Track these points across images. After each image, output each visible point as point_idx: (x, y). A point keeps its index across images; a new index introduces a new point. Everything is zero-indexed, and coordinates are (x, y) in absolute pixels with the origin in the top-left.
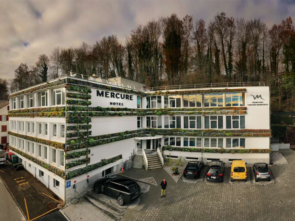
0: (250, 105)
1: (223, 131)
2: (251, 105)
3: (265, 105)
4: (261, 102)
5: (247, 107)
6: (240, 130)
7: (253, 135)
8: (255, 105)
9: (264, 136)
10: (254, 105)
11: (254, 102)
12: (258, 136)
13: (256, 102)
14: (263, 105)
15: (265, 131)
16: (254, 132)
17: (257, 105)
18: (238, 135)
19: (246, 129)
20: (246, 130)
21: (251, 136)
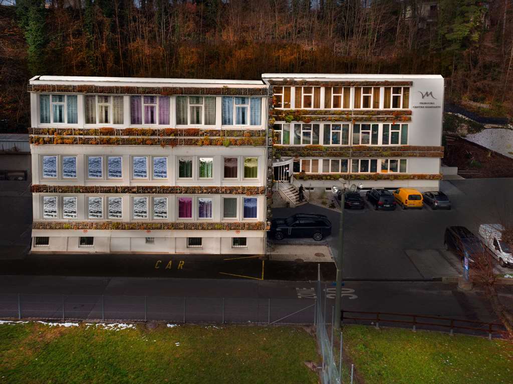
0: (416, 107)
1: (379, 149)
2: (418, 107)
3: (436, 107)
4: (431, 103)
5: (412, 111)
6: (401, 147)
7: (418, 155)
8: (424, 107)
9: (434, 156)
10: (422, 107)
11: (422, 103)
12: (425, 156)
13: (425, 103)
14: (434, 107)
15: (435, 148)
16: (420, 150)
17: (426, 107)
18: (399, 154)
19: (408, 145)
20: (410, 147)
21: (415, 156)
